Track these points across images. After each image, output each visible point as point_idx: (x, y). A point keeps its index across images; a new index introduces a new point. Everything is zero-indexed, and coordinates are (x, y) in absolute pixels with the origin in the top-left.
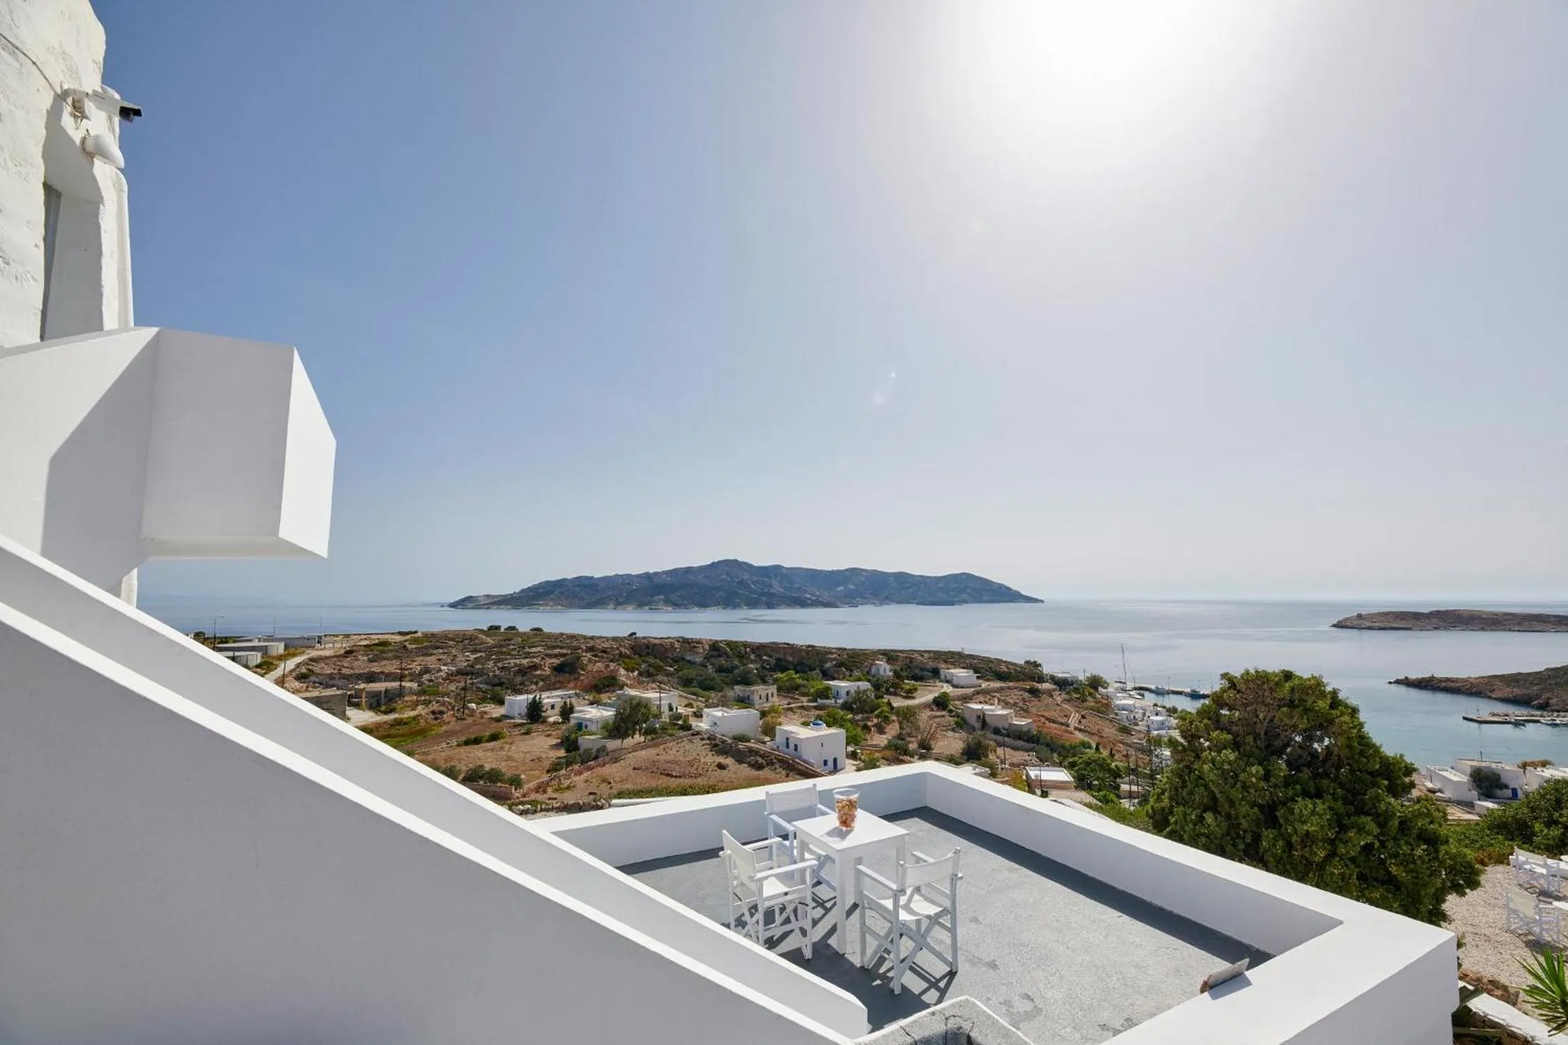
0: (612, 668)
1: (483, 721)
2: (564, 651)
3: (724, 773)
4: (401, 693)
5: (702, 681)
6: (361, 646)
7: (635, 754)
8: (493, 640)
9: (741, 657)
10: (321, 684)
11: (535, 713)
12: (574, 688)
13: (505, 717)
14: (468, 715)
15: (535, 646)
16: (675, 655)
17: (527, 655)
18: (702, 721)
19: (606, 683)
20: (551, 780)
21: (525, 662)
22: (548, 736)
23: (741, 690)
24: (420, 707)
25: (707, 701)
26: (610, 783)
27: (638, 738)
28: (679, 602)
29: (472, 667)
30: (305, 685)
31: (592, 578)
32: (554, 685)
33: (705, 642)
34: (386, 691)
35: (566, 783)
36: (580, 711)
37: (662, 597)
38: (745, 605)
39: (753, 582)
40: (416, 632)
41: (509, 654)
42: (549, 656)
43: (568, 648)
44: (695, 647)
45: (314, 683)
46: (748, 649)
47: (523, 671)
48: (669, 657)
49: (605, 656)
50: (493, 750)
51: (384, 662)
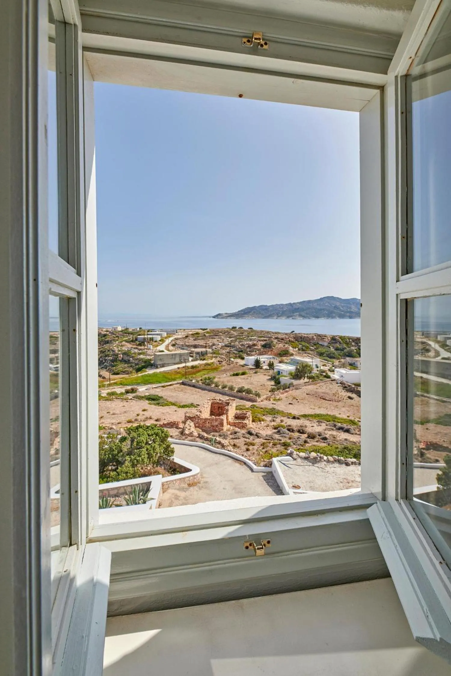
0: (287, 346)
1: (237, 366)
2: (265, 339)
3: (352, 401)
4: (206, 353)
5: (329, 354)
6: (190, 334)
7: (306, 387)
8: (236, 333)
9: (347, 343)
10: (179, 348)
11: (257, 364)
12: (271, 355)
13: (246, 365)
14: (231, 363)
15: (254, 336)
16: (314, 342)
17: (251, 340)
18: (334, 374)
19: (284, 353)
20: (271, 395)
21: (251, 343)
22: (265, 375)
23: (350, 360)
24: (214, 359)
25: (333, 364)
26: (297, 400)
27: (306, 380)
28: (306, 316)
29: (230, 344)
30: (174, 348)
31: (266, 306)
32: (262, 352)
33: (328, 336)
34: (202, 352)
35: (278, 397)
36: (278, 366)
37: (298, 313)
38: (338, 317)
39: (343, 307)
40: (207, 329)
41: (243, 339)
42: (260, 340)
43: (267, 337)
44: (324, 338)
45: (177, 347)
46: (351, 340)
47: (249, 347)
48: (311, 342)
49: (283, 341)
50: (244, 379)
51: (199, 341)
